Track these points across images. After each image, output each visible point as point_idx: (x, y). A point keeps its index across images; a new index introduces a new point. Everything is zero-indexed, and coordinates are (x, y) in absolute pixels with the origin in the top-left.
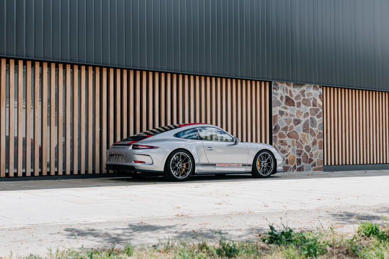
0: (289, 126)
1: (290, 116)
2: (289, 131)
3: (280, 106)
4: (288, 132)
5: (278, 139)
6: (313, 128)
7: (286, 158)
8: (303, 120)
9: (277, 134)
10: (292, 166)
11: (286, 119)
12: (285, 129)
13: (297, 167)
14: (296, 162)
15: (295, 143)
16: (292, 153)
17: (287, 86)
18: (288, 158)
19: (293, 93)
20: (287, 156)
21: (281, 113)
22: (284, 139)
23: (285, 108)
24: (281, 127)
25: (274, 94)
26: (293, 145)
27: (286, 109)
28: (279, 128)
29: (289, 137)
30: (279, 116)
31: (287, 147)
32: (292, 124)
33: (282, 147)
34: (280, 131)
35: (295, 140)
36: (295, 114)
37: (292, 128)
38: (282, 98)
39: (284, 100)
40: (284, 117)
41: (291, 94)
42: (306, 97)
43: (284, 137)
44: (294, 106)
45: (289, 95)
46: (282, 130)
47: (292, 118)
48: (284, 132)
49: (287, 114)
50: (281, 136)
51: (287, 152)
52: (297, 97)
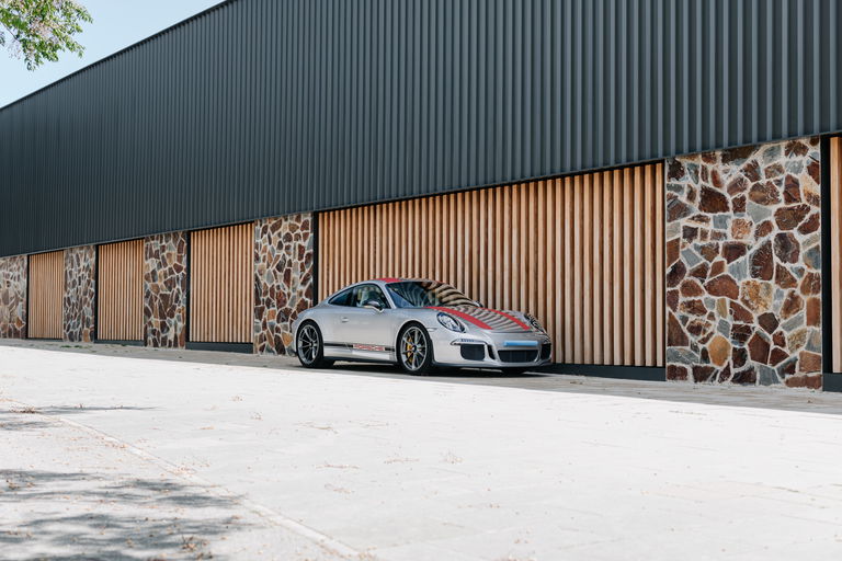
0: (710, 265)
1: (712, 238)
2: (711, 276)
3: (685, 215)
4: (707, 281)
5: (682, 299)
6: (788, 266)
7: (701, 347)
8: (754, 244)
9: (678, 287)
10: (721, 369)
11: (703, 247)
12: (700, 272)
13: (733, 371)
14: (730, 359)
15: (728, 308)
16: (717, 334)
17: (705, 164)
18: (707, 346)
19: (723, 177)
20: (704, 341)
21: (690, 233)
22: (696, 299)
23: (701, 219)
24: (689, 269)
25: (670, 187)
26: (722, 313)
27: (702, 221)
28: (684, 270)
29: (711, 293)
30: (682, 241)
31: (705, 317)
32: (719, 258)
33: (692, 318)
34: (687, 278)
35: (728, 300)
36: (728, 232)
37: (719, 267)
38: (691, 196)
39: (698, 199)
40: (698, 241)
41: (717, 182)
42: (763, 181)
43: (697, 291)
44: (725, 209)
45: (710, 185)
46: (690, 275)
47: (721, 243)
48: (698, 281)
49: (704, 235)
50: (690, 289)
51: (705, 332)
52: (736, 186)
